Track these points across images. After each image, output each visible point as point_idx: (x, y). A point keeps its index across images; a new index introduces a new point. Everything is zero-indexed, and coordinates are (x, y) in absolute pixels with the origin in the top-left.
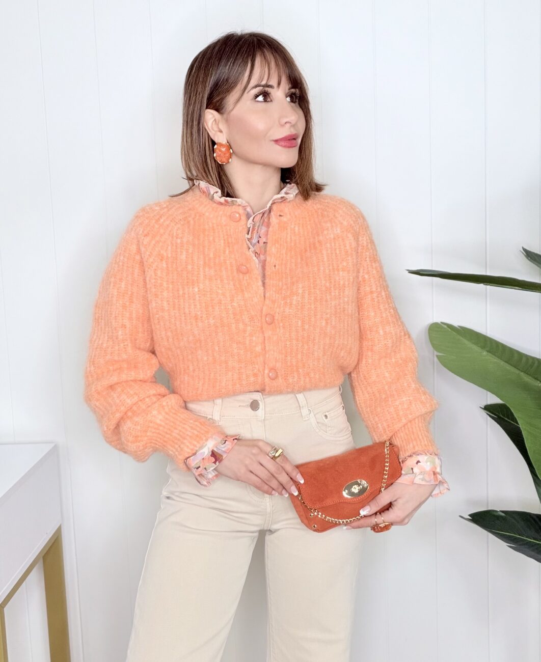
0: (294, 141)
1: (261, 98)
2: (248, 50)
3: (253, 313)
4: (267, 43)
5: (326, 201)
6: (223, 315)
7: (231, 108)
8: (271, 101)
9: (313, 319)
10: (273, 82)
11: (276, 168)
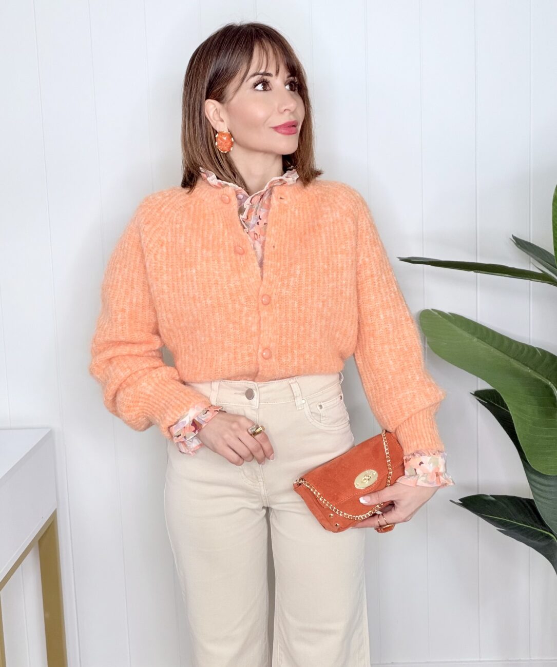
0: (294, 128)
1: (260, 87)
2: (247, 40)
3: (249, 294)
4: (264, 32)
5: (327, 187)
6: (220, 296)
7: (230, 97)
8: (270, 89)
9: (310, 301)
10: (272, 70)
11: (277, 156)
